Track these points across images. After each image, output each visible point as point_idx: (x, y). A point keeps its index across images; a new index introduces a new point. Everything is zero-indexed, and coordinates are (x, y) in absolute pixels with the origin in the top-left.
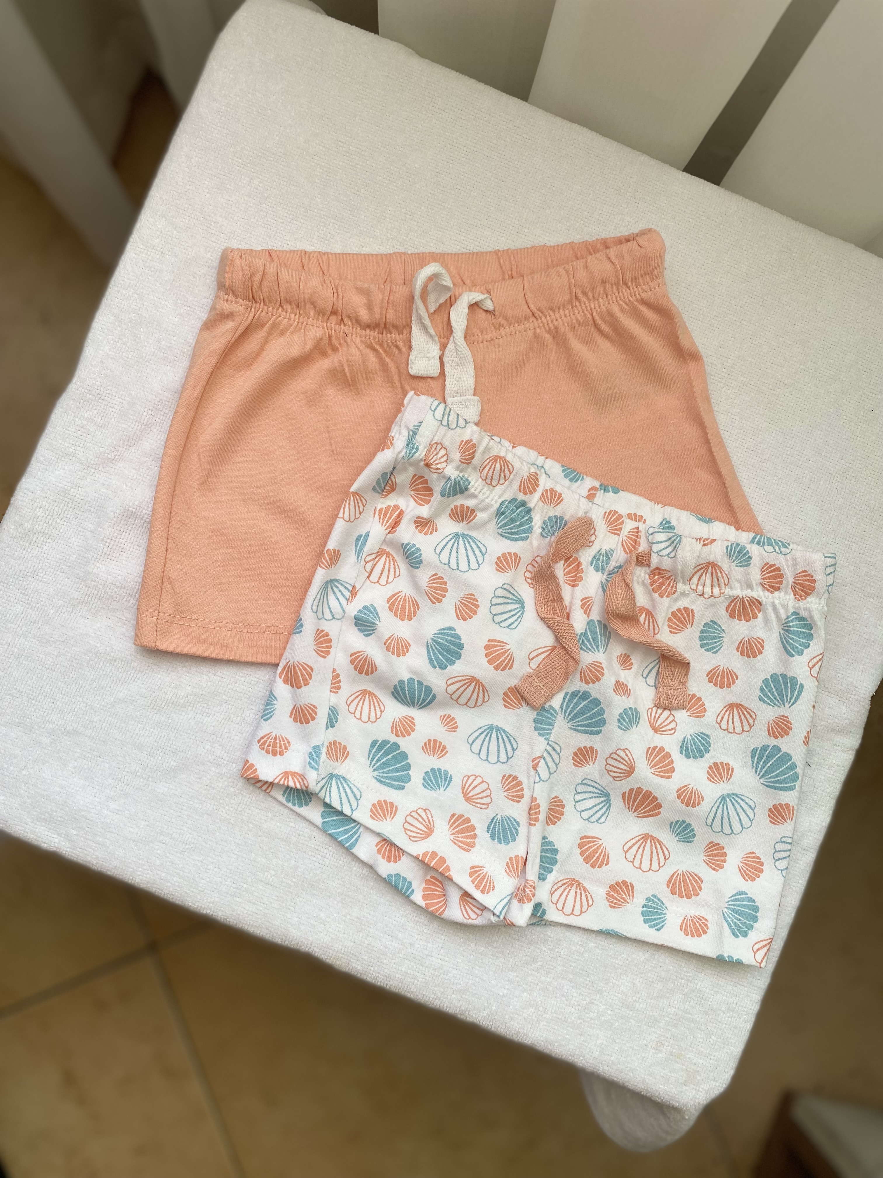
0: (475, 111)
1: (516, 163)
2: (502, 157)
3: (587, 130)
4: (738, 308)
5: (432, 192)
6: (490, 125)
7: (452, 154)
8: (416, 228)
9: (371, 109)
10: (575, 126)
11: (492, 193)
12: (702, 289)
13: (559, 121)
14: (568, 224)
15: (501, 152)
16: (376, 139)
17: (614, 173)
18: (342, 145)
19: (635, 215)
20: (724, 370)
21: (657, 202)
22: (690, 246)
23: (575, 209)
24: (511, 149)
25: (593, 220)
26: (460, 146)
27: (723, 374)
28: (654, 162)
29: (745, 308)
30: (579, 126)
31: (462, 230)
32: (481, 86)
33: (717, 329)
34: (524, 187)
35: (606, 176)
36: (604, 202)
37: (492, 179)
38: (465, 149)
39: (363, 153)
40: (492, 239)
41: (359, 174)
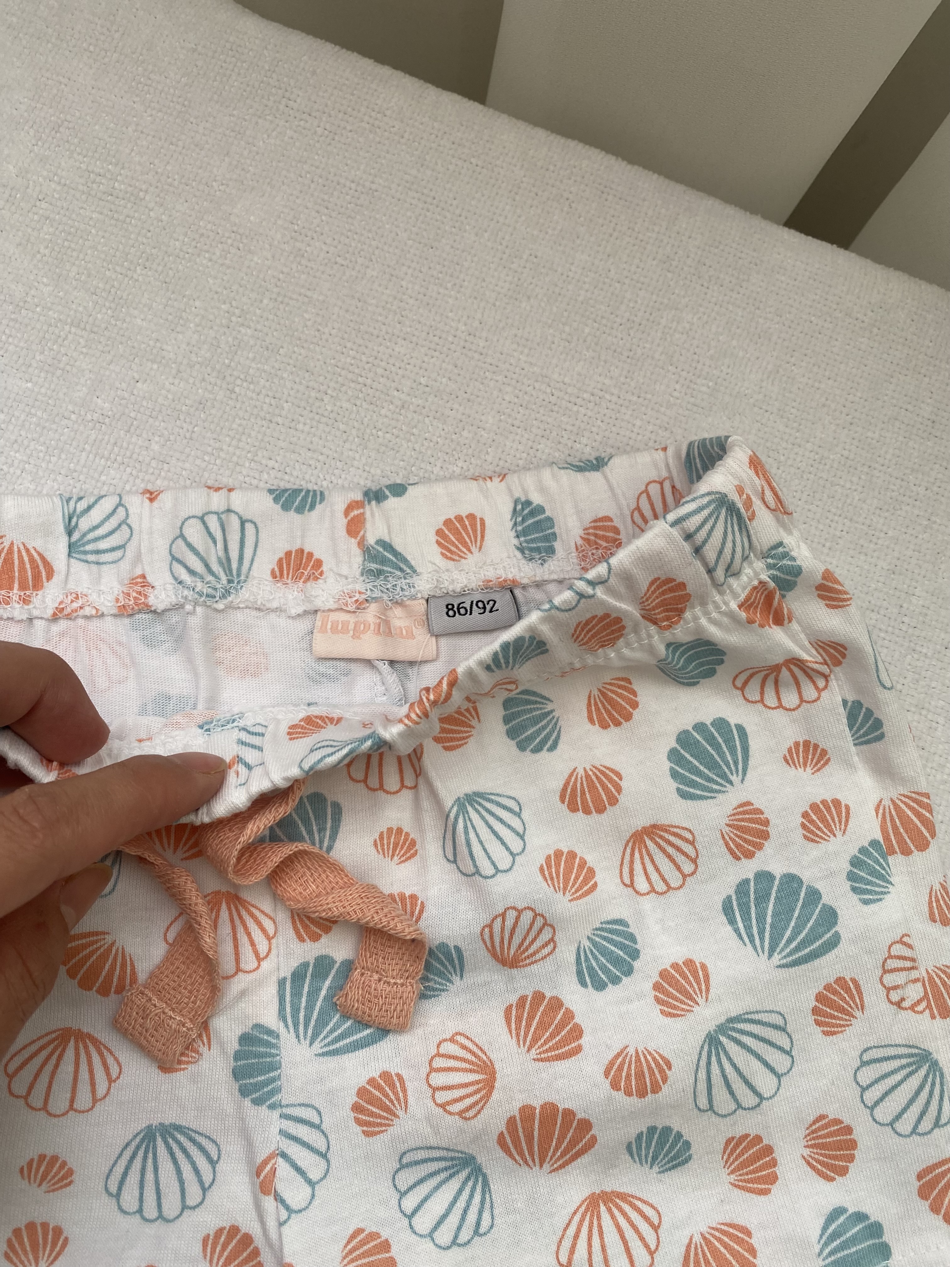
0: (373, 114)
1: (458, 212)
2: (429, 200)
3: (597, 151)
4: (921, 490)
5: (285, 270)
6: (403, 141)
7: (326, 197)
8: (252, 342)
9: (160, 111)
10: (572, 144)
11: (410, 271)
12: (846, 453)
13: (541, 134)
14: (567, 329)
15: (425, 191)
16: (169, 168)
17: (656, 229)
18: (98, 179)
19: (702, 309)
20: (906, 619)
21: (744, 284)
22: (815, 369)
23: (581, 299)
24: (448, 186)
25: (618, 320)
26: (342, 181)
27: (904, 628)
28: (731, 210)
29: (935, 489)
30: (581, 145)
31: (349, 345)
32: (386, 71)
33: (882, 535)
34: (476, 259)
35: (640, 236)
36: (639, 285)
37: (410, 242)
38: (353, 186)
39: (141, 194)
40: (412, 361)
41: (133, 236)
